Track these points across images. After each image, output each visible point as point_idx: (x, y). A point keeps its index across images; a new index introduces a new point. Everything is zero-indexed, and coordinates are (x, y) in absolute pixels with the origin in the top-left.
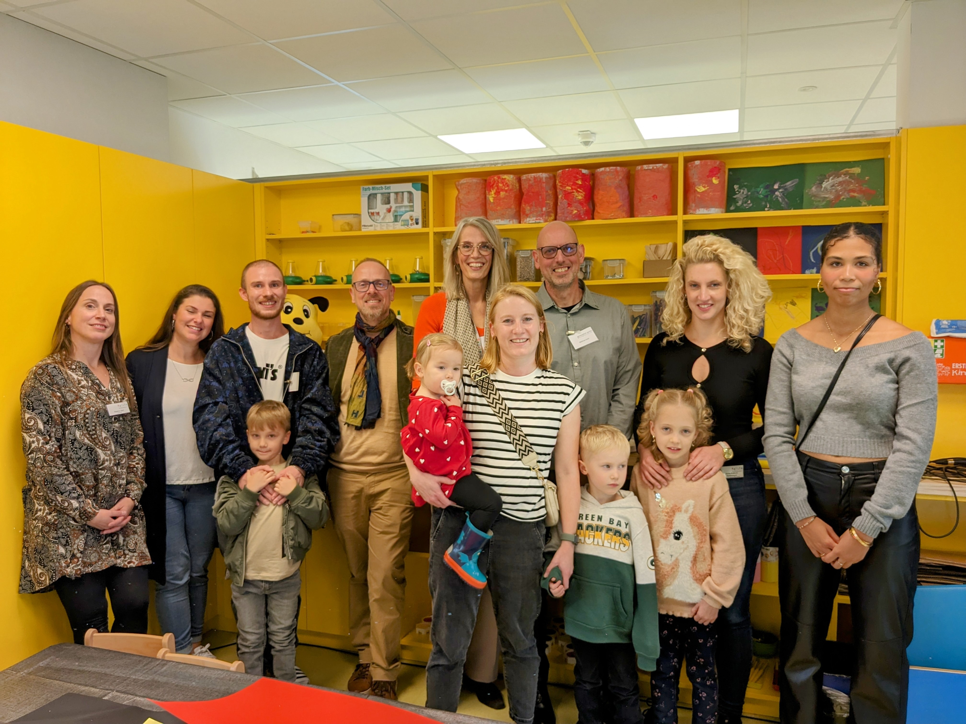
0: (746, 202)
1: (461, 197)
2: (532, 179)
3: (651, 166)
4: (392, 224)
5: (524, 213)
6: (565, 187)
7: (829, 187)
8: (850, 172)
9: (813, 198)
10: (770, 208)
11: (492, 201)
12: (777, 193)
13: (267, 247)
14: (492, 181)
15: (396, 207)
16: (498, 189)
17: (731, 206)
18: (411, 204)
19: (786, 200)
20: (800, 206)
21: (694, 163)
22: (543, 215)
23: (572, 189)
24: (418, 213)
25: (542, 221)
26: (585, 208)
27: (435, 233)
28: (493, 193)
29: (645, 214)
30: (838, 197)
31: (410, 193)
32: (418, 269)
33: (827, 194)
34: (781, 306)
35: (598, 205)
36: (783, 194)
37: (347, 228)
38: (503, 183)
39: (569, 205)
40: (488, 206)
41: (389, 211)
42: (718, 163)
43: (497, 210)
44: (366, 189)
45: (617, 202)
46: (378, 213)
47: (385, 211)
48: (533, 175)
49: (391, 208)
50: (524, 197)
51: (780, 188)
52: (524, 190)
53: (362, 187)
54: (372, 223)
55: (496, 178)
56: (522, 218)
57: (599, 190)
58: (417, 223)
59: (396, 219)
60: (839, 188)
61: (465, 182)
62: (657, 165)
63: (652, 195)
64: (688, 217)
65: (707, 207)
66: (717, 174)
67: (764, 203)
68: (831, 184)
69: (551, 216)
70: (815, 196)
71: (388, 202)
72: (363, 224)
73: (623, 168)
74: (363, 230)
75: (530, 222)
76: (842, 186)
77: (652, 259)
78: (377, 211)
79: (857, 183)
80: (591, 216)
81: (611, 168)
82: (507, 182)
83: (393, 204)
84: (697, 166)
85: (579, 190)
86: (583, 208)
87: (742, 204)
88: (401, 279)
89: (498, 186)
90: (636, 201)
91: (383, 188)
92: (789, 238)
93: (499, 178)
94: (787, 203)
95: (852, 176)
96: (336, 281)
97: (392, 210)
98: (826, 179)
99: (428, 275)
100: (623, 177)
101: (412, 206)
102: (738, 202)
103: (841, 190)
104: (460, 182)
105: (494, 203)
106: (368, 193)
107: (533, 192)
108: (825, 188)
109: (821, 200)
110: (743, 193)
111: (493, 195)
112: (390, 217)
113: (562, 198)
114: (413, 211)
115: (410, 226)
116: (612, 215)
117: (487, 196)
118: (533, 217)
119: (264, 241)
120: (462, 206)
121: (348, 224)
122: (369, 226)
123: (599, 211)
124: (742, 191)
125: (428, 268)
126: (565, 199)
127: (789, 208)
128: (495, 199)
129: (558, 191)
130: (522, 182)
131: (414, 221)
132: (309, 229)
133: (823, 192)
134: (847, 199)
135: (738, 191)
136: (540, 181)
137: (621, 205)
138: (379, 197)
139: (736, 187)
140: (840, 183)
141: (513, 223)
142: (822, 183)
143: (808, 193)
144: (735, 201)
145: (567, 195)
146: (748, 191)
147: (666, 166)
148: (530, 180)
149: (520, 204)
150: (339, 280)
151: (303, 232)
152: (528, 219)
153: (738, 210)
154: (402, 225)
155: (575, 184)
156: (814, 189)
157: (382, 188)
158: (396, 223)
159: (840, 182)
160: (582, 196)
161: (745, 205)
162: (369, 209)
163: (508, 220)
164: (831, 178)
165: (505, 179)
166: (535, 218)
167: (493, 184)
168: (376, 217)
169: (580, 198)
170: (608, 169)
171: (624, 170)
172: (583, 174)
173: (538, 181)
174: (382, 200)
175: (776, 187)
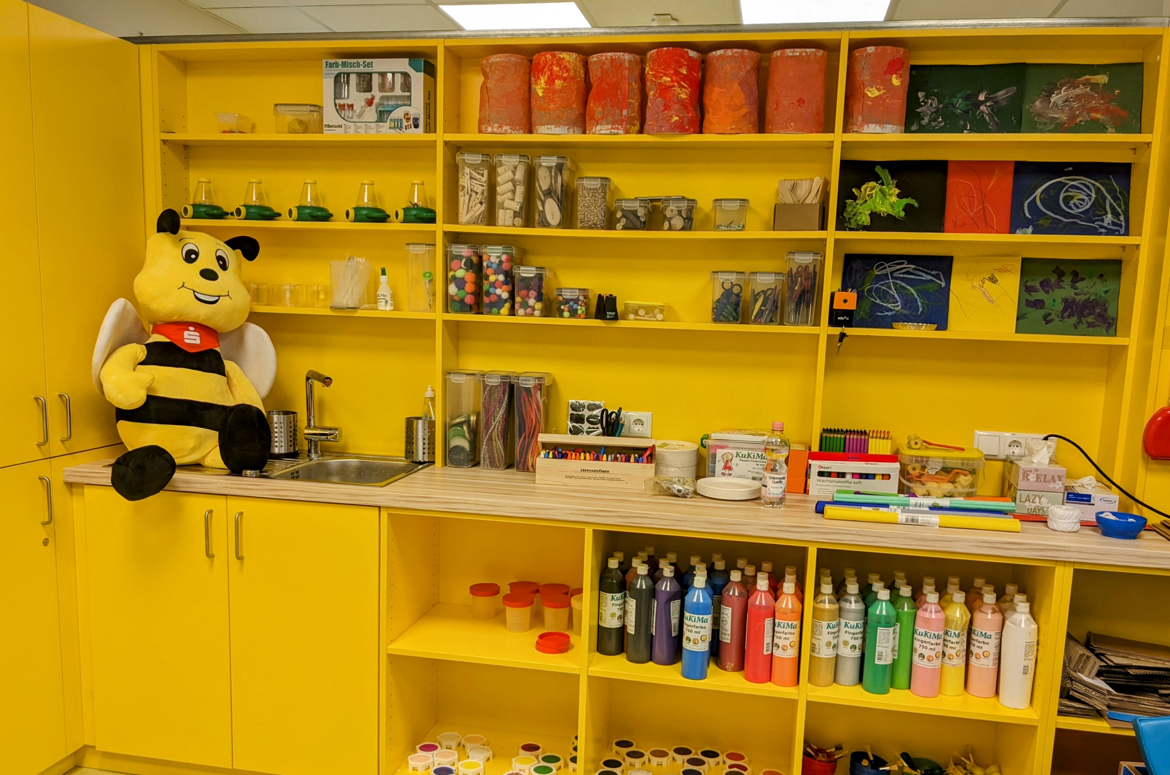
0: (935, 120)
1: (490, 85)
2: (607, 62)
3: (797, 52)
4: (373, 125)
5: (592, 118)
6: (662, 77)
7: (1060, 103)
8: (1092, 81)
9: (1036, 118)
10: (971, 131)
11: (541, 95)
12: (983, 108)
13: (163, 153)
14: (541, 61)
15: (382, 98)
16: (551, 74)
17: (913, 125)
18: (407, 94)
19: (996, 118)
20: (1017, 129)
21: (866, 50)
22: (622, 121)
23: (672, 81)
24: (417, 108)
25: (621, 132)
26: (690, 115)
27: (446, 143)
28: (542, 81)
29: (785, 129)
30: (1073, 117)
31: (406, 75)
32: (416, 201)
33: (1057, 113)
34: (975, 283)
35: (710, 110)
36: (992, 110)
37: (298, 127)
38: (559, 65)
39: (667, 107)
40: (533, 103)
41: (370, 102)
42: (902, 53)
43: (549, 110)
44: (331, 65)
45: (741, 108)
46: (351, 106)
47: (363, 103)
48: (609, 54)
49: (373, 98)
50: (594, 90)
51: (987, 99)
52: (594, 80)
53: (324, 61)
54: (342, 122)
55: (549, 56)
56: (587, 125)
57: (714, 86)
58: (416, 126)
59: (382, 116)
60: (1075, 105)
61: (498, 60)
62: (808, 50)
63: (797, 98)
64: (850, 137)
65: (880, 122)
66: (899, 70)
67: (962, 122)
68: (1064, 99)
69: (635, 125)
70: (1040, 115)
71: (369, 89)
72: (325, 123)
73: (753, 53)
74: (325, 132)
75: (602, 132)
76: (1080, 102)
77: (787, 202)
78: (350, 103)
79: (1102, 99)
80: (698, 129)
81: (735, 50)
82: (567, 64)
83: (376, 92)
84: (870, 54)
85: (682, 83)
86: (688, 113)
87: (930, 121)
88: (389, 216)
89: (551, 71)
90: (770, 108)
91: (361, 66)
92: (994, 180)
93: (554, 56)
94: (996, 124)
95: (1095, 87)
96: (280, 215)
97: (376, 101)
98: (1057, 89)
99: (433, 212)
100: (752, 68)
101: (409, 98)
102: (923, 119)
103: (1078, 109)
104: (490, 61)
105: (544, 97)
106: (335, 71)
107: (607, 83)
108: (1054, 103)
109: (1048, 121)
110: (931, 105)
111: (543, 85)
112: (371, 114)
113: (654, 95)
114: (410, 105)
115: (404, 130)
116: (734, 127)
117: (533, 86)
118: (607, 124)
119: (158, 143)
120: (491, 101)
121: (301, 122)
122: (336, 126)
123: (712, 121)
124: (930, 101)
125: (433, 201)
126: (660, 96)
127: (999, 131)
128: (545, 91)
129: (648, 84)
130: (590, 67)
131: (411, 122)
132: (234, 128)
133: (1051, 109)
134: (1087, 121)
135: (923, 101)
136: (621, 65)
137: (747, 113)
138: (353, 78)
139: (921, 95)
140: (1078, 98)
141: (574, 132)
142: (1051, 96)
143: (1029, 110)
144: (919, 117)
145: (664, 90)
146: (939, 104)
147: (820, 53)
148: (604, 63)
149: (585, 103)
150: (285, 214)
151: (224, 132)
152: (599, 127)
153: (922, 130)
154: (390, 128)
155: (677, 73)
156: (1037, 103)
157: (358, 65)
158: (381, 124)
159: (1077, 96)
160: (686, 94)
161: (933, 124)
162: (335, 98)
163: (567, 127)
164: (1064, 88)
165: (563, 58)
166: (610, 127)
167: (544, 68)
168: (348, 113)
169: (683, 96)
170: (729, 52)
171: (754, 56)
172: (691, 57)
173: (616, 65)
174: (358, 85)
175: (982, 98)
